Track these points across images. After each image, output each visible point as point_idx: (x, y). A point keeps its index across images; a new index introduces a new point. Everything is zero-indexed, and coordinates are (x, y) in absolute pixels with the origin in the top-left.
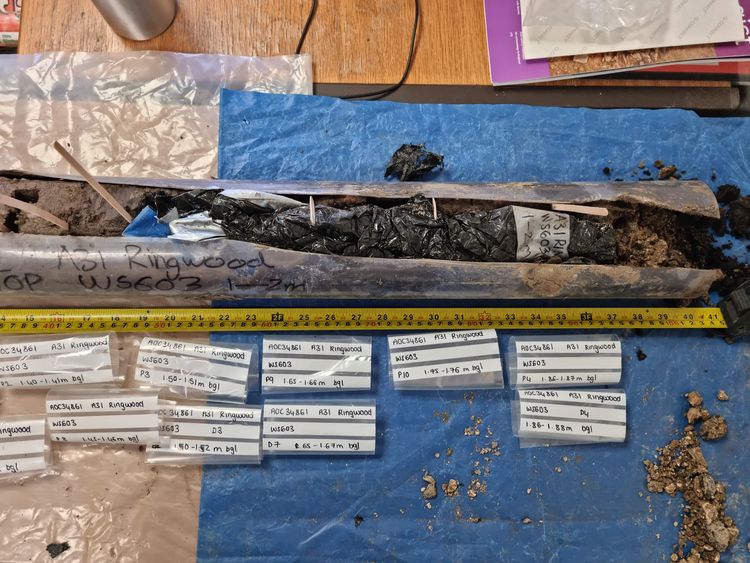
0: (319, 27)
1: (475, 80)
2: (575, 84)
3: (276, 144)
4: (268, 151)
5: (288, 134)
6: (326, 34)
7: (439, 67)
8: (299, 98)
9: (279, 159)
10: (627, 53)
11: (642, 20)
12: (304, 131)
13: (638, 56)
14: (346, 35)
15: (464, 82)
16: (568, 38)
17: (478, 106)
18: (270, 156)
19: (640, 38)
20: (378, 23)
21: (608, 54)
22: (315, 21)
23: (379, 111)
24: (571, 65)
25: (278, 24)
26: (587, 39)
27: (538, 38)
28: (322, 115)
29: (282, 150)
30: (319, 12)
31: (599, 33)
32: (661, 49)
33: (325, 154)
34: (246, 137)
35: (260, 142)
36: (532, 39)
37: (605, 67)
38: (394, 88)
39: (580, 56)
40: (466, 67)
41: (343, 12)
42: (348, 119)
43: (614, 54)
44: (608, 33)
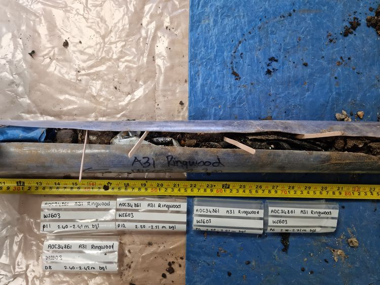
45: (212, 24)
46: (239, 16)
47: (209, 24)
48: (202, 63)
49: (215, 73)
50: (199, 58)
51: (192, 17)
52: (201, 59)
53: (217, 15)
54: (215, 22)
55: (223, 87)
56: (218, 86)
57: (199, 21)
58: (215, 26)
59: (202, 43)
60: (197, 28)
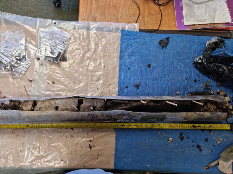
0: (141, 18)
1: (173, 29)
2: (195, 31)
3: (132, 41)
4: (130, 42)
5: (134, 39)
6: (142, 19)
7: (166, 26)
8: (137, 32)
9: (133, 44)
10: (206, 24)
11: (210, 18)
12: (137, 39)
13: (209, 25)
14: (146, 20)
15: (171, 29)
16: (194, 21)
17: (174, 35)
18: (131, 43)
19: (209, 21)
20: (153, 17)
21: (202, 24)
22: (140, 16)
23: (153, 35)
24: (194, 26)
25: (132, 17)
26: (198, 21)
27: (187, 21)
28: (141, 36)
29: (133, 42)
30: (141, 14)
31: (201, 20)
32: (214, 24)
33: (142, 43)
34: (126, 39)
35: (129, 40)
36: (186, 21)
37: (202, 27)
38: (156, 30)
39: (196, 25)
40: (172, 26)
41: (146, 15)
42: (146, 37)
43: (204, 24)
44: (202, 20)
45: (127, 58)
46: (137, 56)
47: (126, 58)
48: (123, 72)
49: (128, 75)
50: (122, 69)
51: (120, 55)
52: (123, 70)
53: (129, 55)
54: (128, 57)
55: (131, 80)
56: (129, 80)
57: (123, 57)
58: (128, 59)
59: (123, 64)
60: (122, 59)
